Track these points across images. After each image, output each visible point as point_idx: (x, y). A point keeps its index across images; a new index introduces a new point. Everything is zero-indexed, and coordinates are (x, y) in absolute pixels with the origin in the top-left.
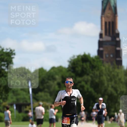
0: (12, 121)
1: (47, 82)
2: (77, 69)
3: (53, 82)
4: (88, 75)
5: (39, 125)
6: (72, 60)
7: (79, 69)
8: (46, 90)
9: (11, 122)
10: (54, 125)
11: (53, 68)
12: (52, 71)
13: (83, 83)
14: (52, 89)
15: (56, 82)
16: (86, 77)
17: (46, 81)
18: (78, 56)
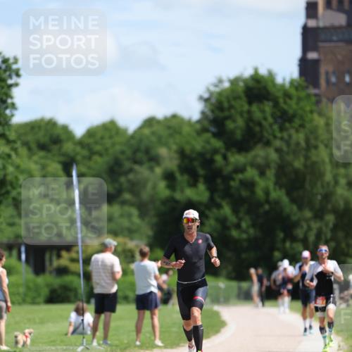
0: (13, 303)
1: (131, 170)
2: (230, 125)
3: (151, 169)
4: (268, 144)
5: (103, 316)
6: (211, 94)
7: (237, 125)
8: (127, 196)
9: (9, 304)
10: (152, 314)
11: (150, 122)
12: (147, 131)
13: (251, 173)
14: (145, 195)
15: (158, 171)
16: (259, 153)
17: (127, 165)
18: (234, 82)
